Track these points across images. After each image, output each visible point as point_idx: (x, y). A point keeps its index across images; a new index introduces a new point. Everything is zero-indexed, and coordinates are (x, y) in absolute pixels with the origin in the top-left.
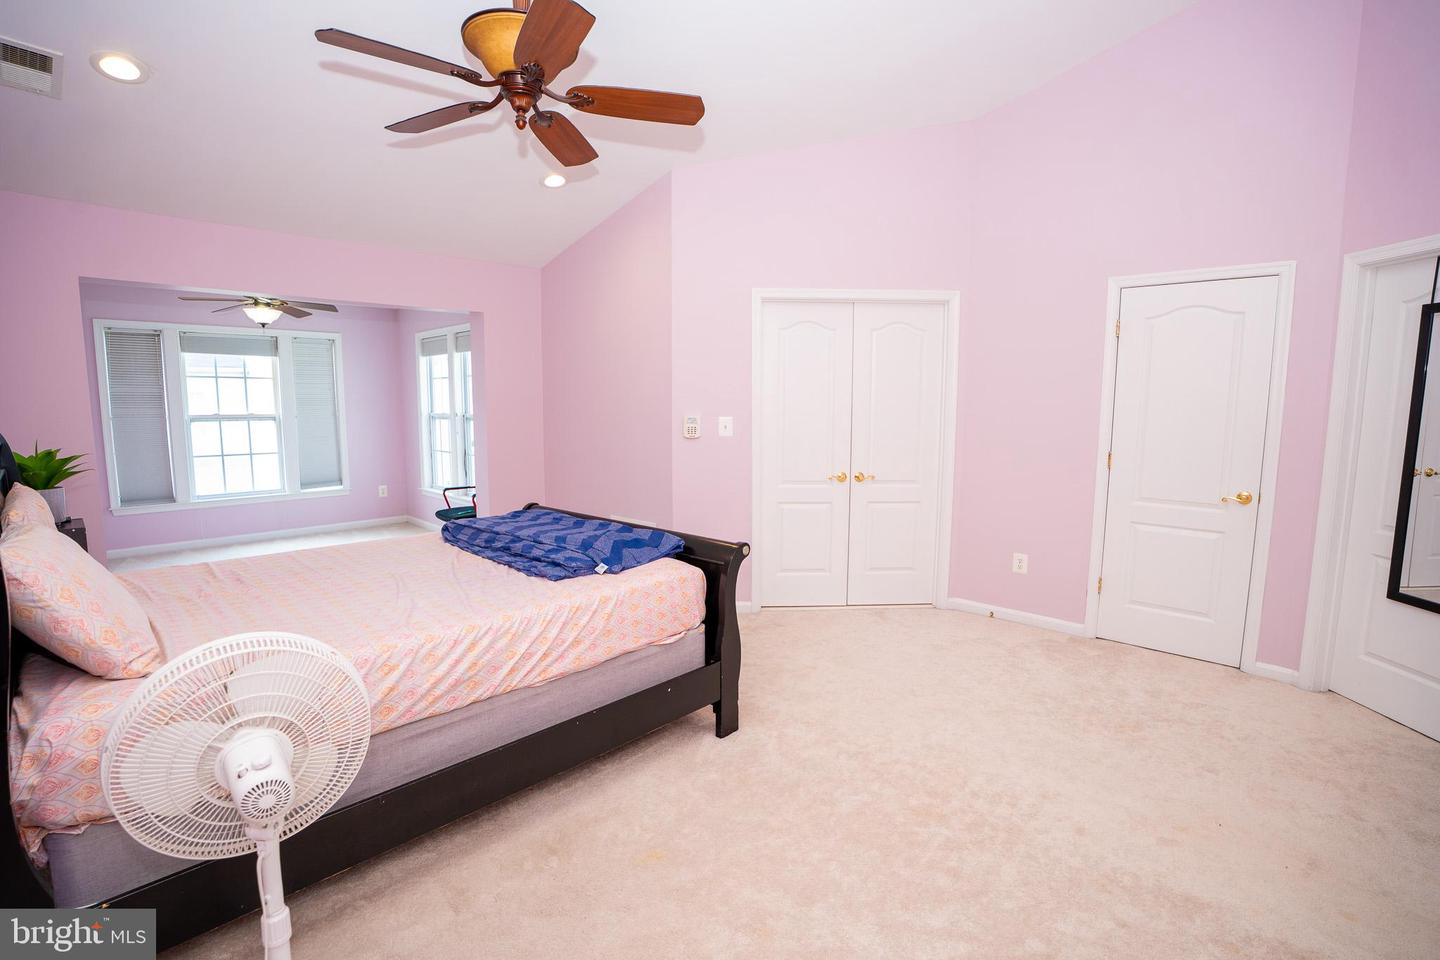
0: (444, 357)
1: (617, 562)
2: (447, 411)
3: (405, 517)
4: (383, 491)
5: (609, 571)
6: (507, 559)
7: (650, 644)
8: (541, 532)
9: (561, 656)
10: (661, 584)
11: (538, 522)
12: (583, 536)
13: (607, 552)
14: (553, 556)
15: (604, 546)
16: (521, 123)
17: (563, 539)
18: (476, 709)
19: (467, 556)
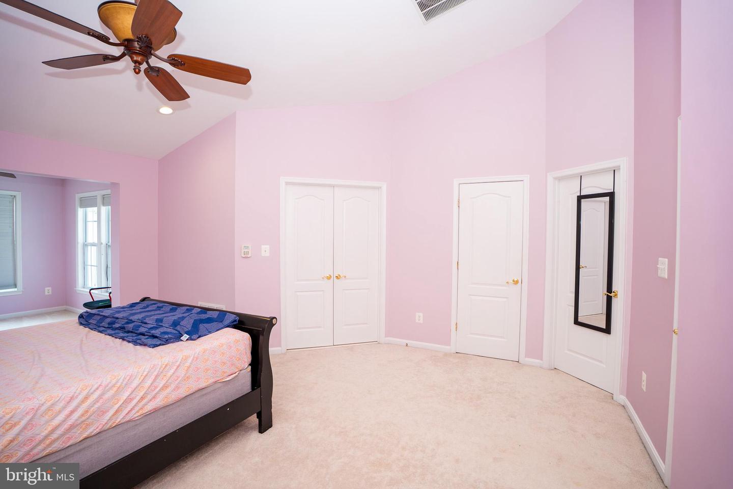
0: (95, 209)
1: (195, 333)
2: (96, 241)
3: (65, 306)
4: (48, 291)
5: (190, 339)
6: (122, 335)
7: (215, 382)
8: (148, 316)
9: (154, 397)
10: (222, 345)
11: (147, 309)
12: (175, 318)
13: (189, 327)
14: (152, 332)
15: (187, 324)
16: (137, 70)
17: (161, 320)
18: (88, 443)
19: (94, 334)
